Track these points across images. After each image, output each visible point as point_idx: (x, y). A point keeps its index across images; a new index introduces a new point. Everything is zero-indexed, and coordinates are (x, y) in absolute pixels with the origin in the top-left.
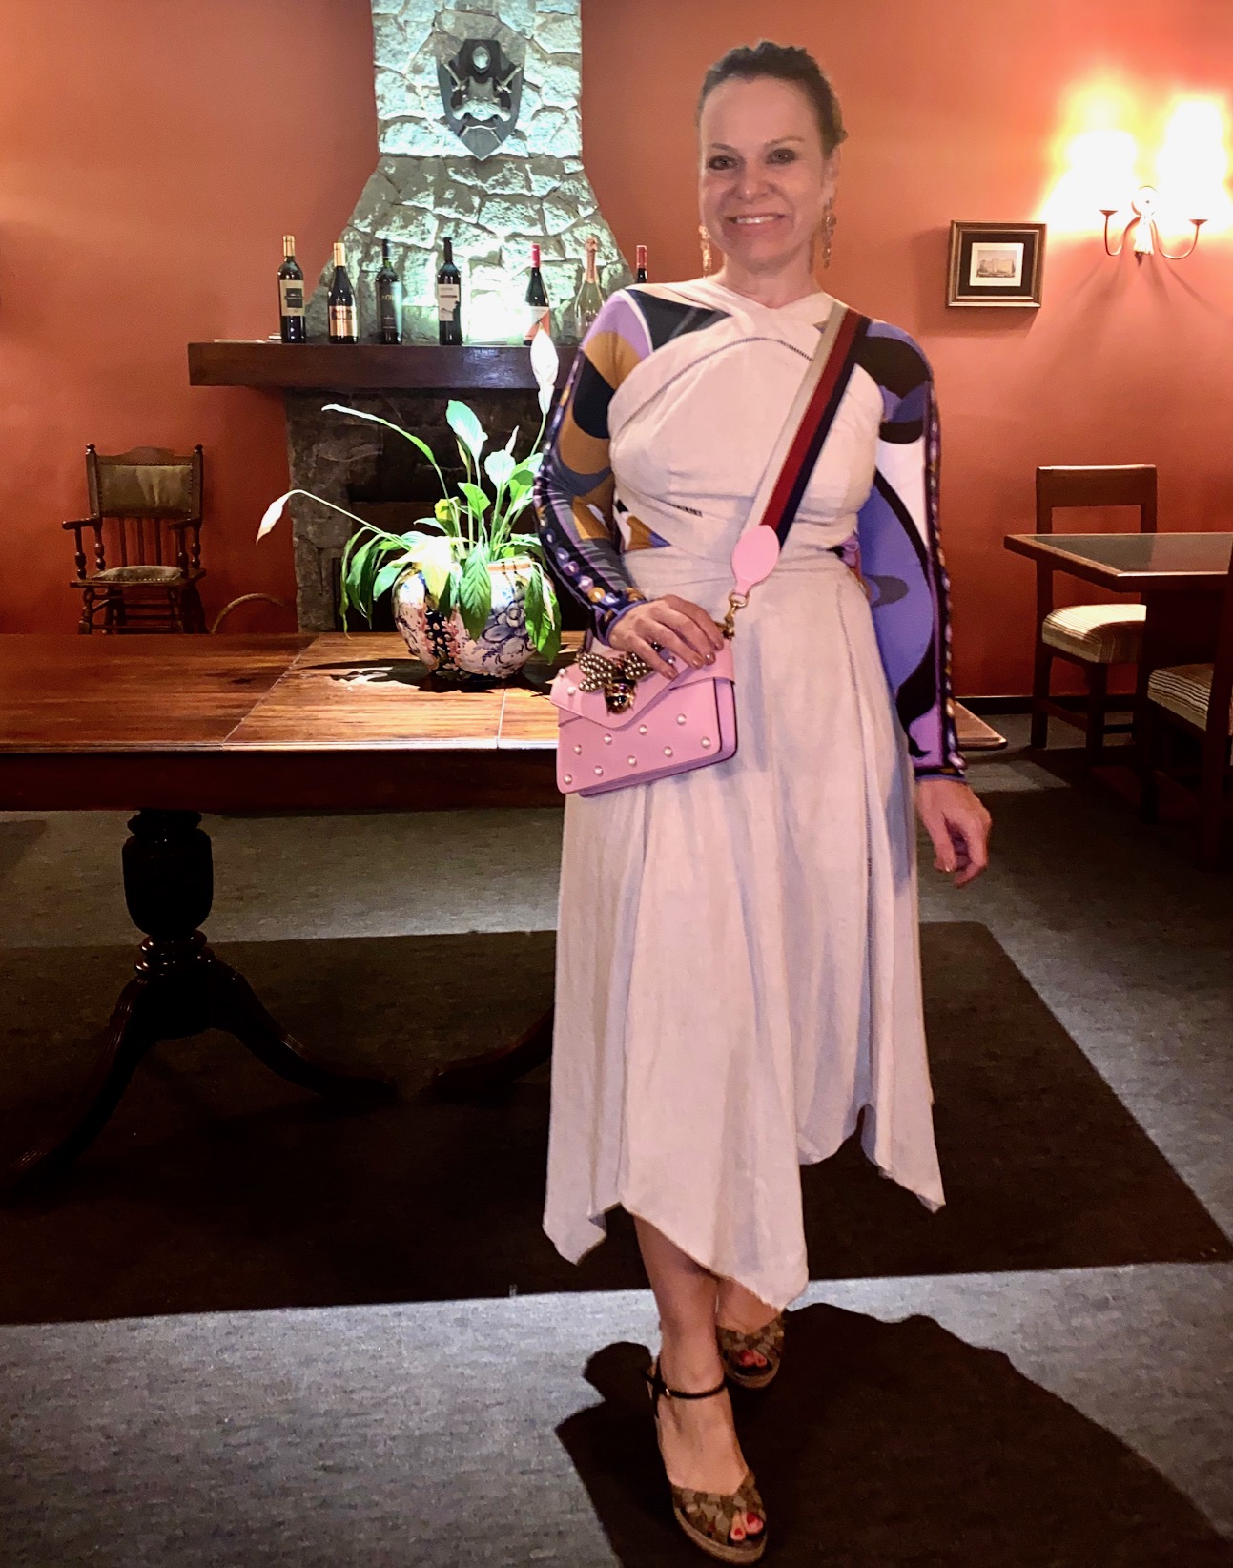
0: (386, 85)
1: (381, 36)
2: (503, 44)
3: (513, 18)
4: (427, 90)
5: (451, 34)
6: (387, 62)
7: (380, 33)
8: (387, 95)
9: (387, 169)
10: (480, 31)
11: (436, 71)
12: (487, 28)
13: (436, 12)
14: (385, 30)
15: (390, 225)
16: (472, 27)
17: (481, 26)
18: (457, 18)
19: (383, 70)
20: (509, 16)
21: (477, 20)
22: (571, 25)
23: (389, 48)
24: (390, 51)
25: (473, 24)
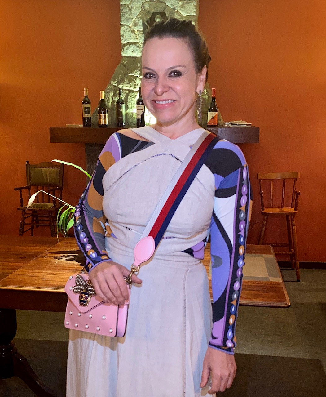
0: (124, 31)
1: (123, 13)
2: (166, 13)
3: (171, 3)
4: (139, 32)
5: (148, 10)
6: (124, 22)
7: (122, 12)
8: (124, 35)
9: (124, 62)
10: (158, 9)
11: (142, 25)
12: (161, 7)
13: (142, 2)
14: (124, 11)
15: (124, 83)
16: (156, 8)
17: (159, 7)
18: (150, 5)
19: (123, 25)
20: (169, 3)
21: (158, 5)
22: (193, 5)
23: (125, 17)
24: (126, 18)
25: (156, 6)
